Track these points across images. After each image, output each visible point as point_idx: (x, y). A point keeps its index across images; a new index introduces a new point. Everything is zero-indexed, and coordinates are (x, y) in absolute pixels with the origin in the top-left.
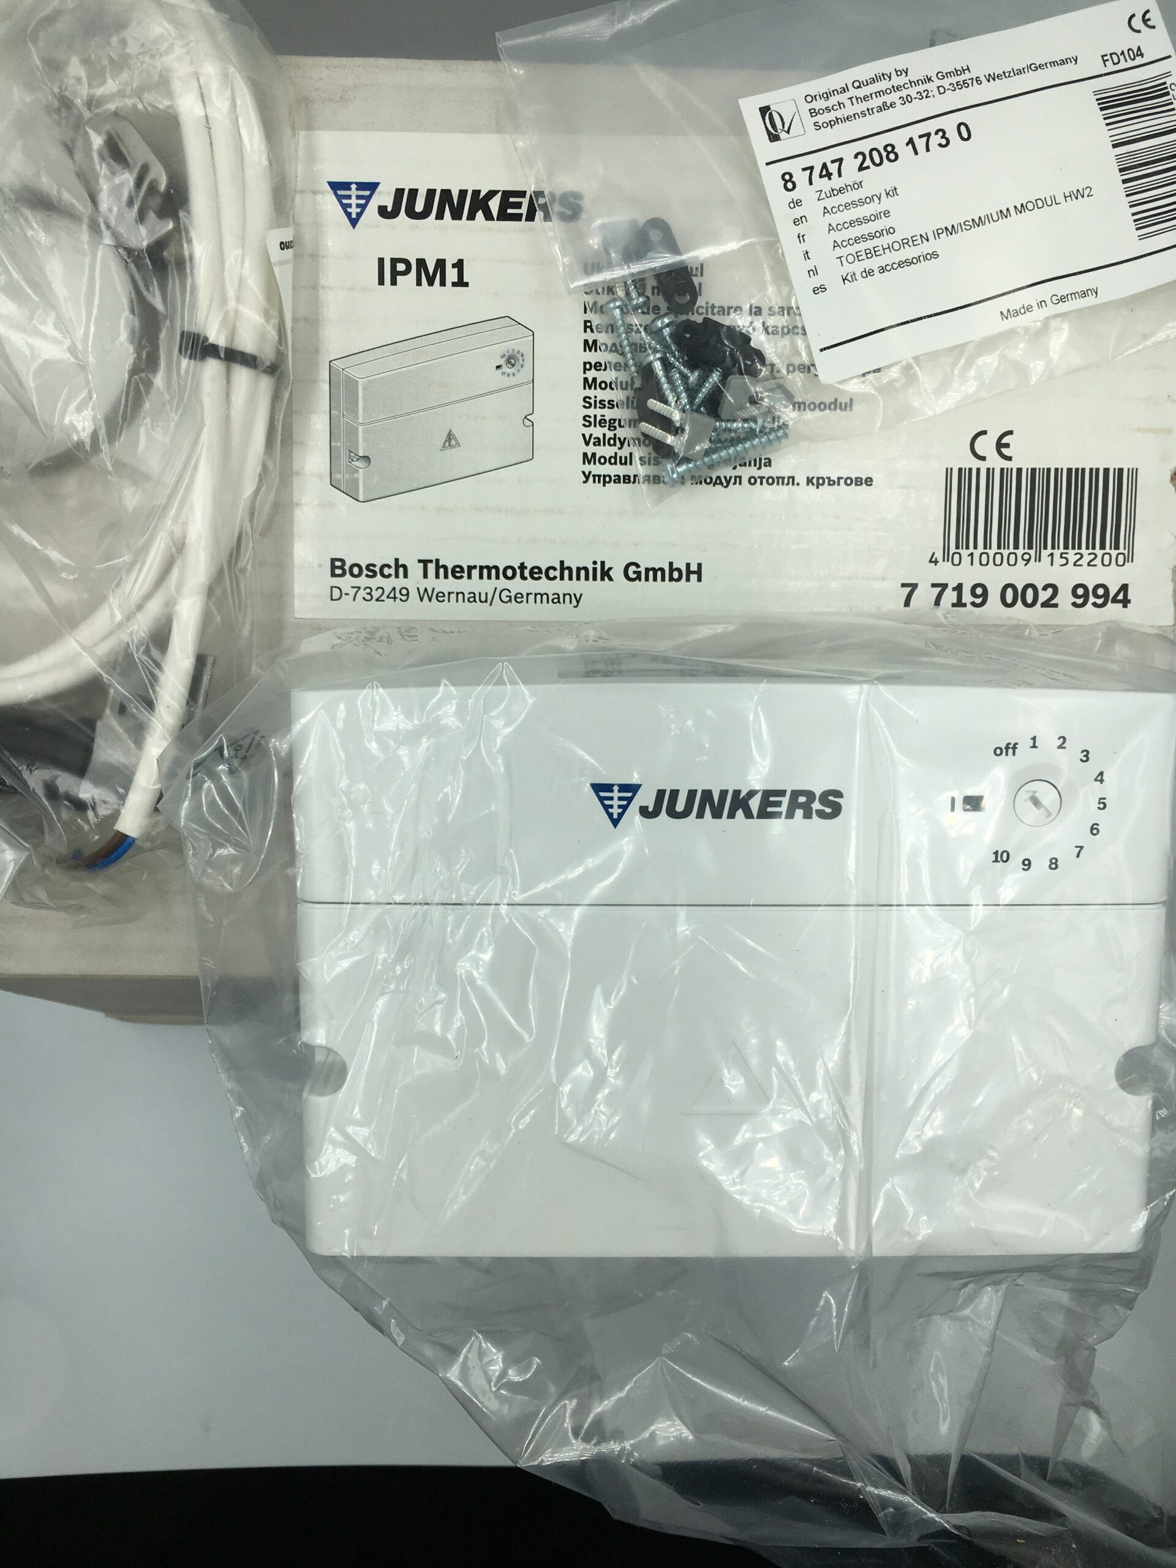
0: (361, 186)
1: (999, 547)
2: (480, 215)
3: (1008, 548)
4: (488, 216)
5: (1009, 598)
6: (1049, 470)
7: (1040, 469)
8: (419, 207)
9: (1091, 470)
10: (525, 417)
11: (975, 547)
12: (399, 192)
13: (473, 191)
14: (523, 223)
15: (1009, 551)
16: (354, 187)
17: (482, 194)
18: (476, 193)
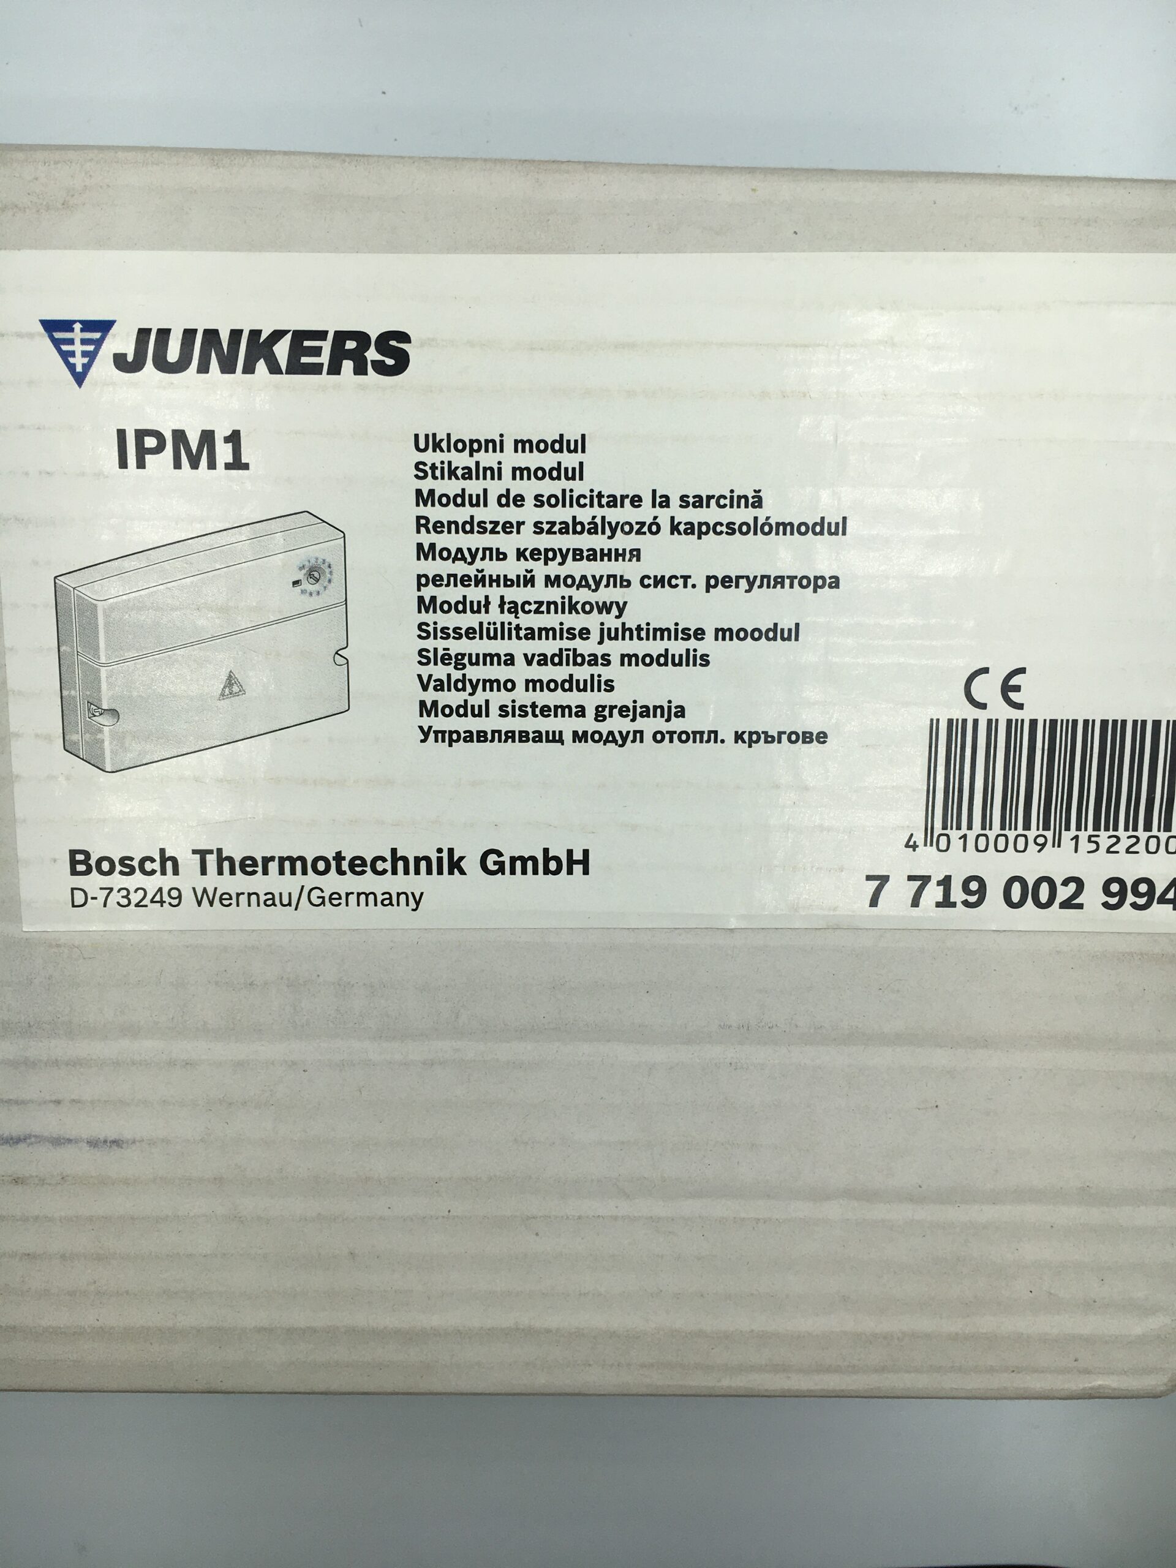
0: (89, 326)
1: (1003, 828)
2: (261, 366)
3: (1016, 829)
4: (274, 368)
5: (1016, 896)
6: (1075, 722)
7: (1062, 721)
8: (173, 353)
9: (1135, 722)
10: (337, 653)
11: (970, 827)
12: (143, 334)
13: (251, 331)
14: (324, 378)
15: (1015, 833)
16: (77, 327)
17: (264, 336)
18: (255, 334)
